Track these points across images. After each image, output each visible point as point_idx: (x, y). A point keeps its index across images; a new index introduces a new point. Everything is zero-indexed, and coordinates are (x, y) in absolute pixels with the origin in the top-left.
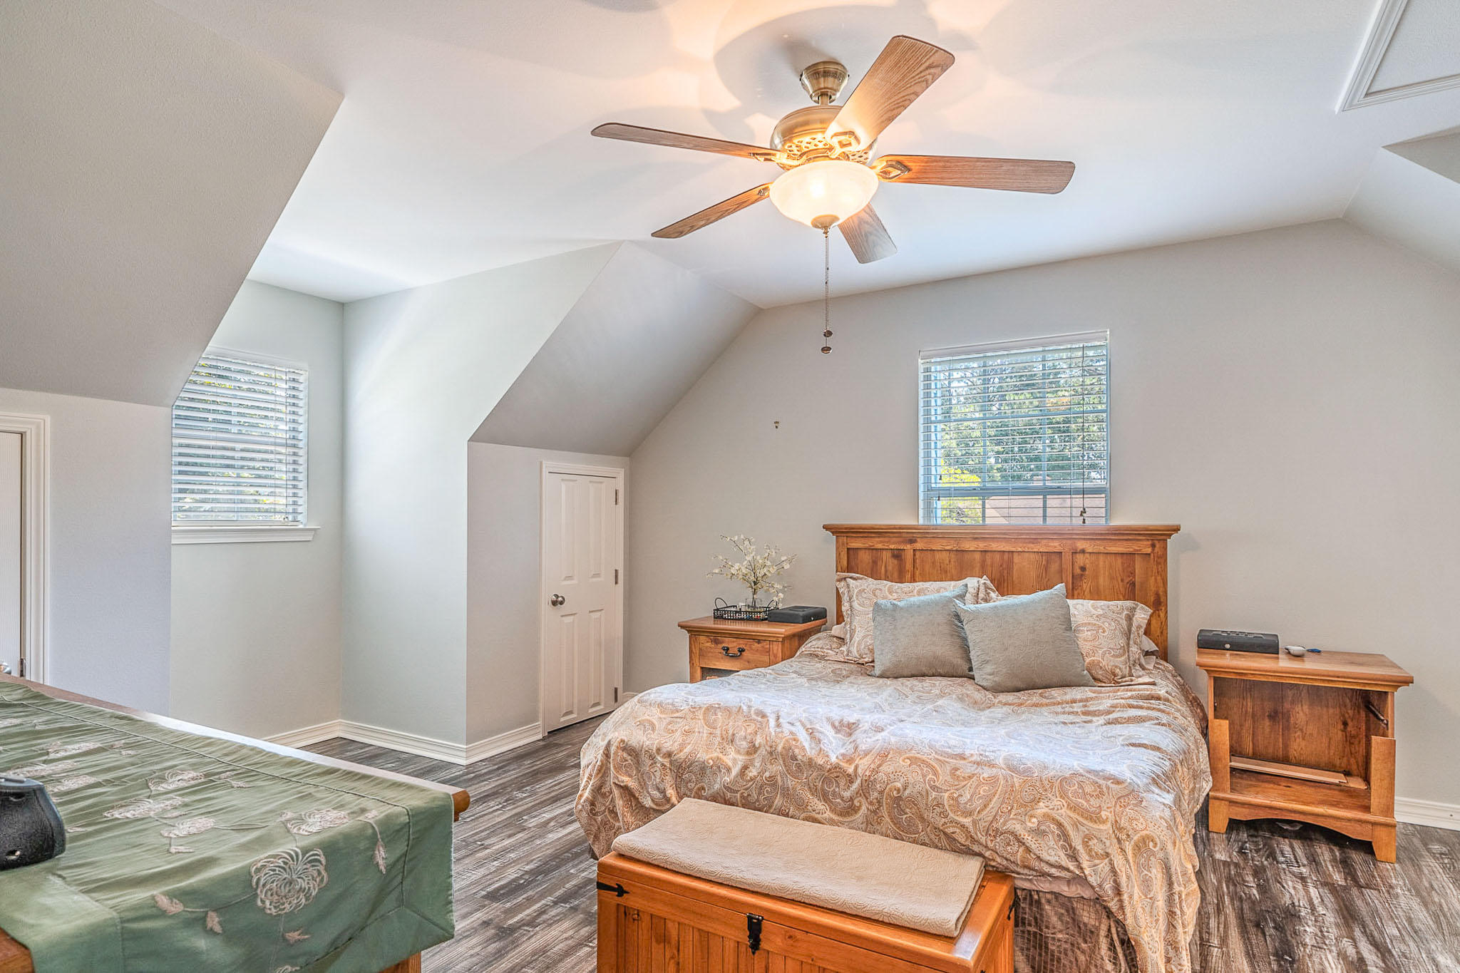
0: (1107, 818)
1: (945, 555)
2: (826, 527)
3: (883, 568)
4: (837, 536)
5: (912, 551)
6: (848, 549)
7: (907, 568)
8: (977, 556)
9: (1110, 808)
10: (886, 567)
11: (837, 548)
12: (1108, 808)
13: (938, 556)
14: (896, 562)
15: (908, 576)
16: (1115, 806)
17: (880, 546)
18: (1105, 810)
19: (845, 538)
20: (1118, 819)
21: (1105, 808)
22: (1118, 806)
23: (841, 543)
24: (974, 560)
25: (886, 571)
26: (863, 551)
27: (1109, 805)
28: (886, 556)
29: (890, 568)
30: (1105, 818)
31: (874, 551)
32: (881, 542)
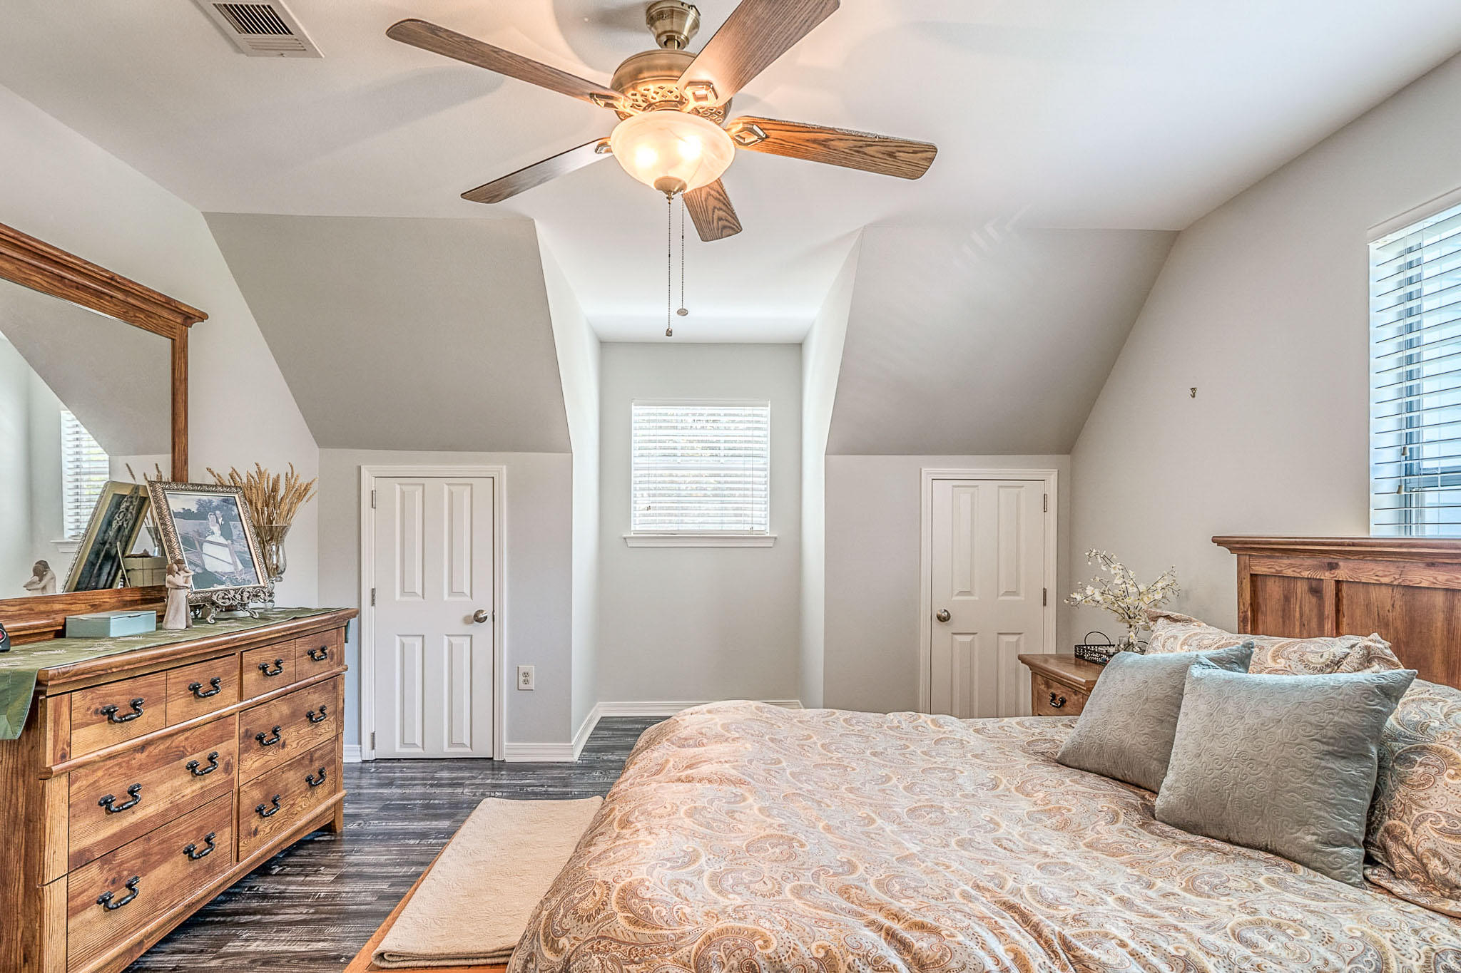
0: (562, 949)
1: (1386, 592)
2: (1218, 541)
3: (1298, 610)
4: (1238, 555)
5: (1333, 583)
6: (1251, 575)
7: (1326, 613)
8: (1439, 599)
9: (578, 940)
10: (1301, 607)
11: (1239, 573)
12: (574, 938)
13: (1375, 594)
14: (1314, 600)
15: (1329, 625)
16: (585, 943)
17: (1289, 572)
18: (568, 938)
19: (1248, 557)
20: (573, 958)
21: (571, 936)
22: (589, 945)
23: (1243, 567)
24: (1434, 606)
25: (1301, 615)
26: (1272, 580)
27: (580, 936)
28: (1301, 588)
29: (1306, 609)
30: (560, 947)
31: (1286, 580)
32: (1292, 566)
